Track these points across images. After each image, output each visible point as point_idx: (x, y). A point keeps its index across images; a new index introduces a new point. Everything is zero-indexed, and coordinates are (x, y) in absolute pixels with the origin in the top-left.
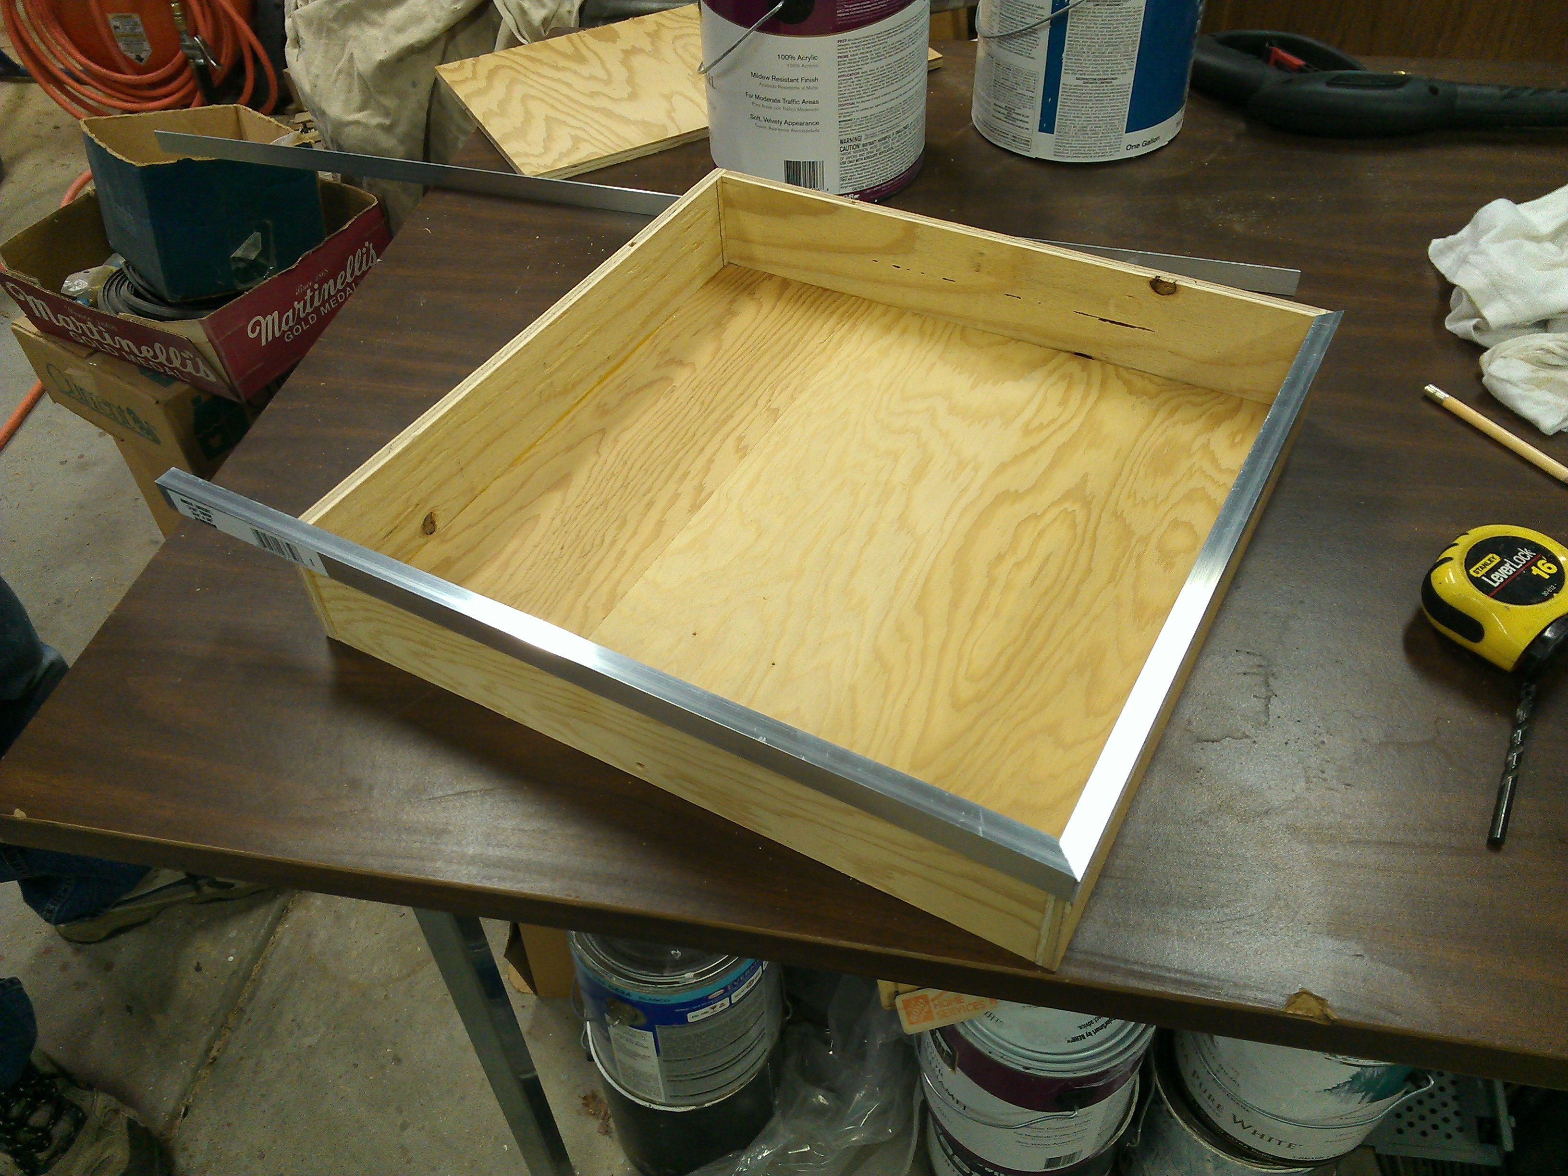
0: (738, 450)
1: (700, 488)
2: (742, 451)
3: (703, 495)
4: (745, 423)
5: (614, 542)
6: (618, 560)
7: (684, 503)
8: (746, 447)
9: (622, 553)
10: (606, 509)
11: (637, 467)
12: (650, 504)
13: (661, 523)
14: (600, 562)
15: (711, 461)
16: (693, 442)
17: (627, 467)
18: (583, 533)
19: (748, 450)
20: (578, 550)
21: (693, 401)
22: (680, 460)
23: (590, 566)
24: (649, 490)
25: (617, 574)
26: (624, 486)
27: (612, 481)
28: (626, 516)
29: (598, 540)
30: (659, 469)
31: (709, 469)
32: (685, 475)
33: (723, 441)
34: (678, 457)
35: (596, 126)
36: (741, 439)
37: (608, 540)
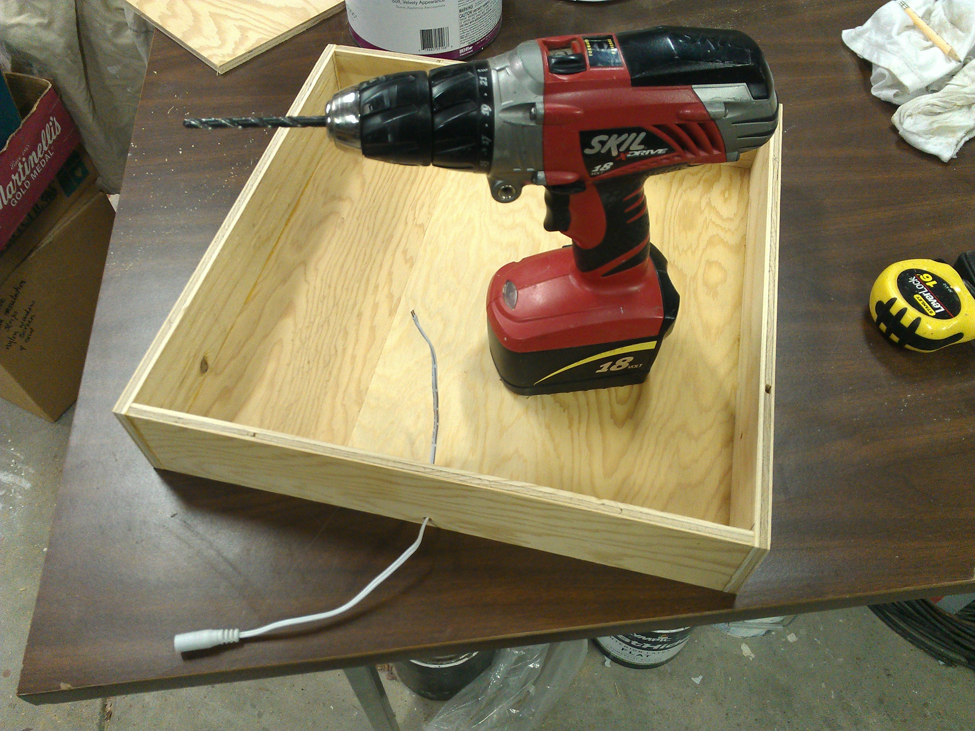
0: (406, 261)
1: (390, 296)
2: (410, 262)
3: (395, 302)
4: (404, 240)
5: (344, 350)
6: (353, 362)
7: (383, 309)
8: (411, 258)
9: (354, 357)
10: (329, 325)
11: (339, 288)
12: (360, 315)
13: (373, 329)
14: (340, 368)
15: (390, 273)
16: (372, 260)
17: (332, 289)
18: (320, 346)
19: (414, 260)
20: (321, 362)
21: (361, 227)
22: (368, 276)
23: (335, 372)
24: (355, 305)
25: (356, 375)
26: (336, 305)
27: (325, 302)
28: (345, 327)
29: (333, 352)
30: (357, 285)
31: (391, 280)
32: (376, 287)
33: (393, 255)
34: (366, 275)
35: (252, 16)
36: (405, 252)
37: (340, 349)
